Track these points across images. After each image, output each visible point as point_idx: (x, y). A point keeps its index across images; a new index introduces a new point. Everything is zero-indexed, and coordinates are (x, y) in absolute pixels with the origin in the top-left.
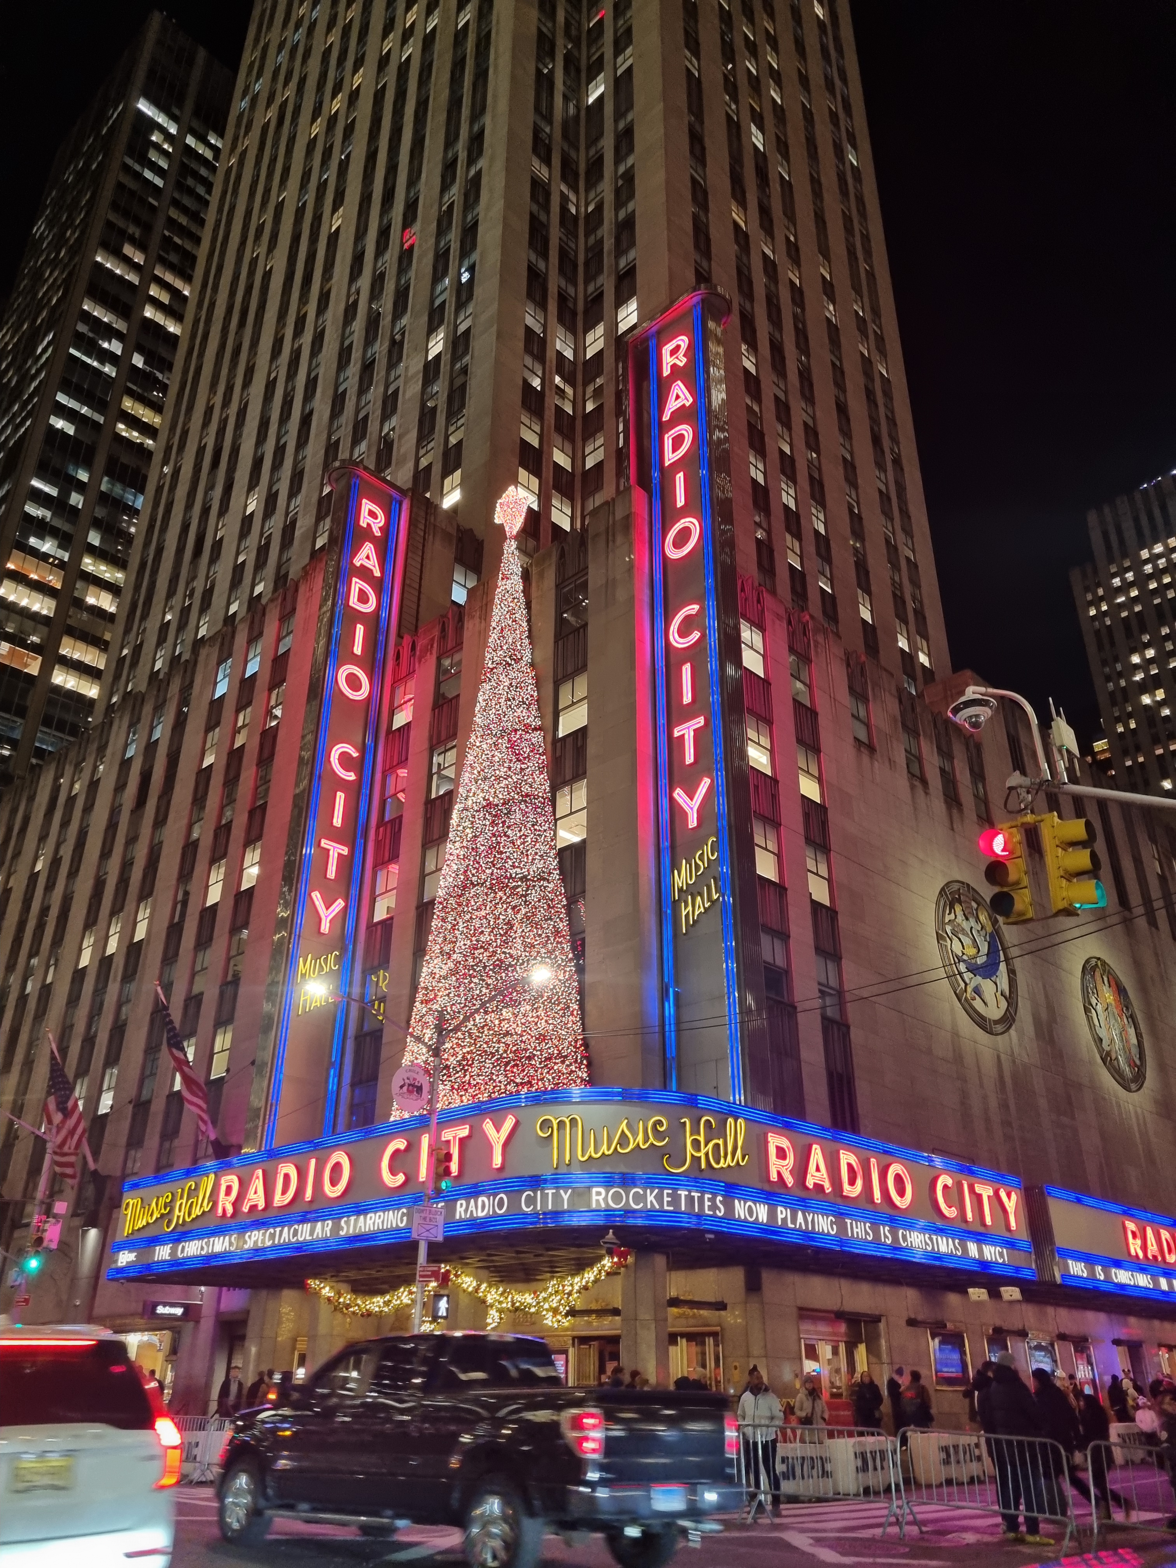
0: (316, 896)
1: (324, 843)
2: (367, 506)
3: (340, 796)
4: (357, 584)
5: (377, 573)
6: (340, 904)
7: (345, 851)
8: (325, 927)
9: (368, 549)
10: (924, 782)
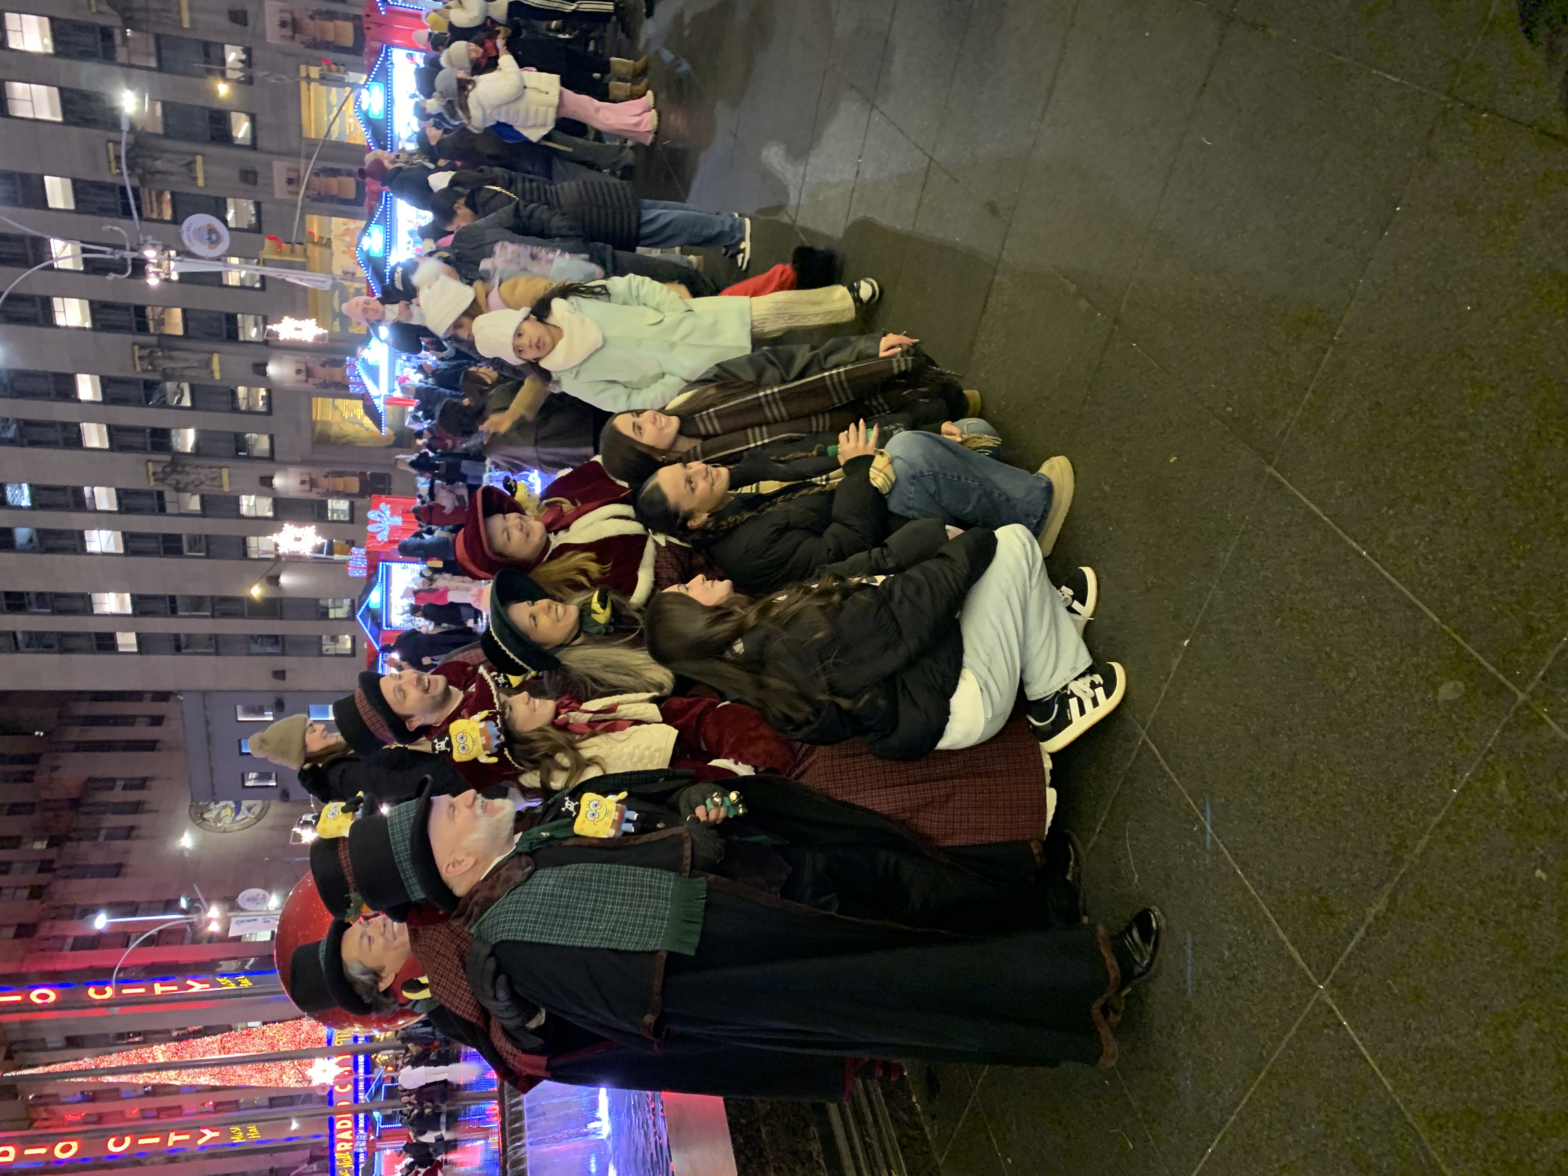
0: (200, 1142)
1: (170, 1144)
3: (141, 1142)
6: (203, 1130)
8: (216, 1134)
10: (132, 828)
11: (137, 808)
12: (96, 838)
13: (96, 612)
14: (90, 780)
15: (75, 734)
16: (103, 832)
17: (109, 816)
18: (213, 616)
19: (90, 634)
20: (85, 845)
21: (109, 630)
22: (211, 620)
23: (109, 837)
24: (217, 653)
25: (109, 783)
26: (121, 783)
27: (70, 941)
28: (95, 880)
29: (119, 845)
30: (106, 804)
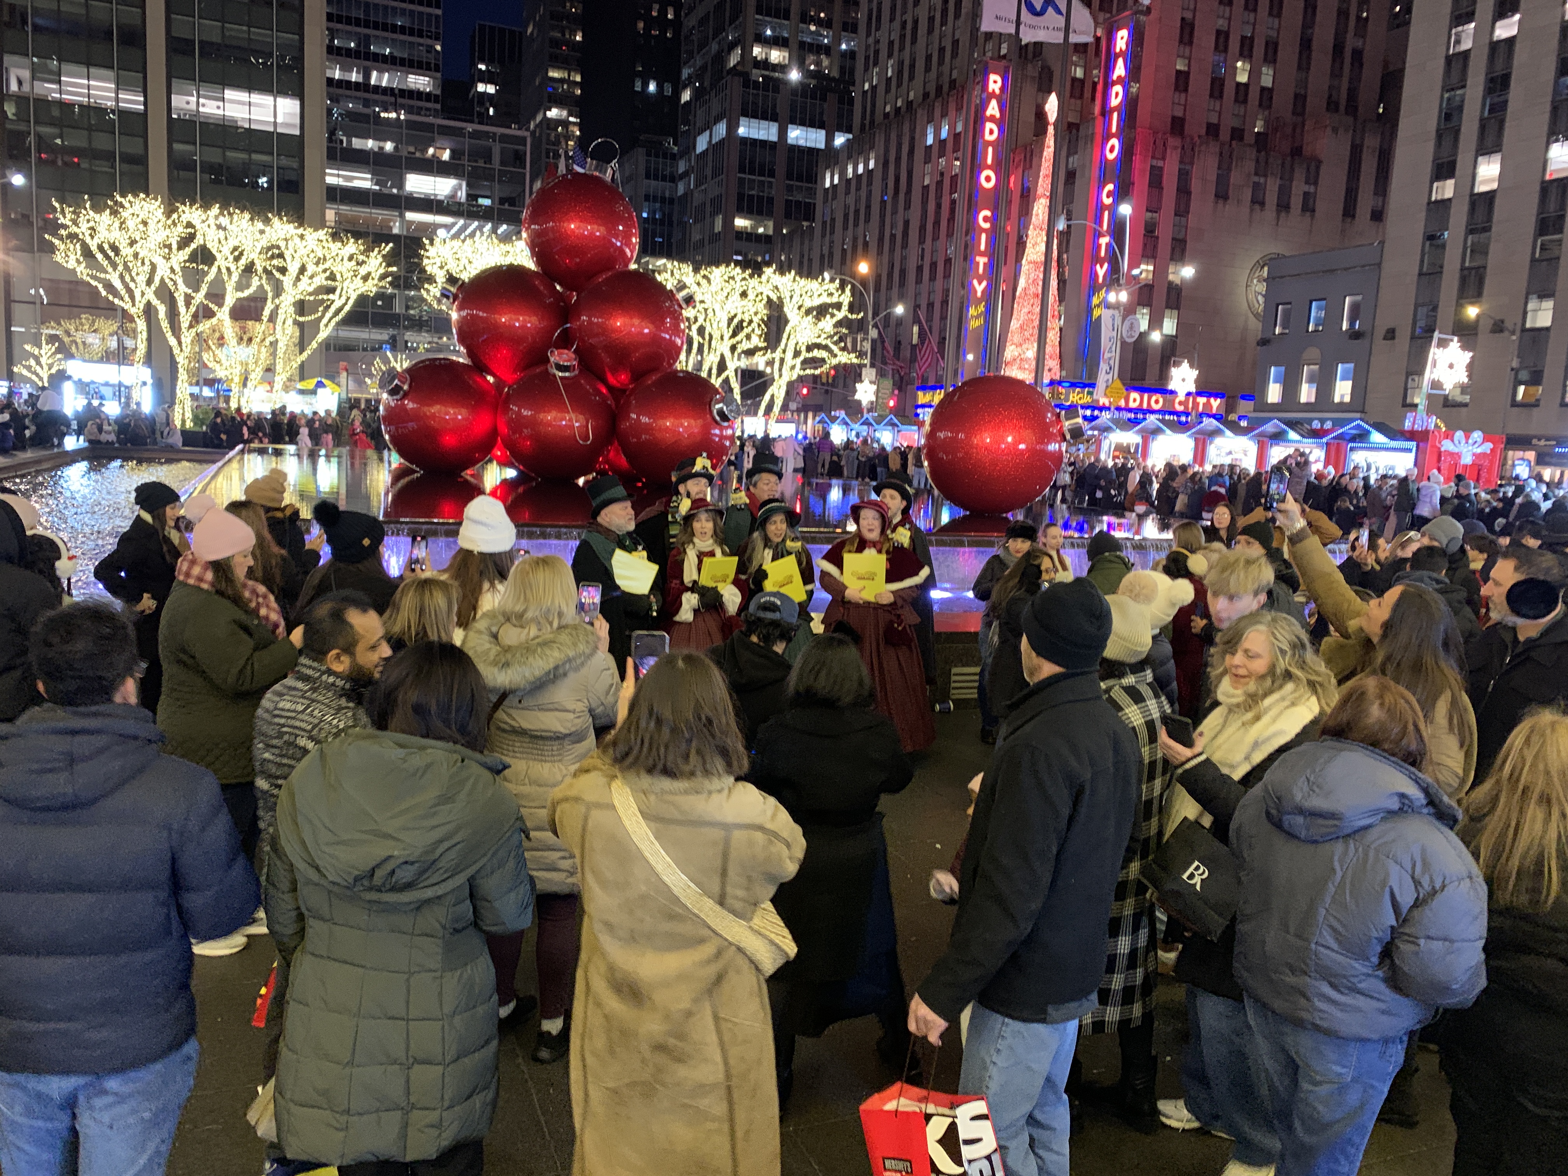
0: (975, 282)
1: (978, 259)
2: (993, 77)
3: (984, 236)
4: (989, 125)
5: (998, 115)
6: (984, 284)
7: (985, 260)
8: (979, 294)
9: (994, 103)
10: (1262, 204)
11: (1283, 206)
12: (1256, 174)
13: (1480, 159)
14: (1319, 162)
15: (1371, 142)
16: (1262, 180)
17: (1278, 182)
18: (1463, 269)
19: (1455, 154)
20: (1250, 166)
21: (1457, 173)
22: (1459, 266)
23: (1256, 185)
24: (1420, 274)
25: (1313, 179)
26: (1312, 189)
27: (1160, 163)
28: (1214, 178)
29: (1248, 194)
30: (1291, 180)
